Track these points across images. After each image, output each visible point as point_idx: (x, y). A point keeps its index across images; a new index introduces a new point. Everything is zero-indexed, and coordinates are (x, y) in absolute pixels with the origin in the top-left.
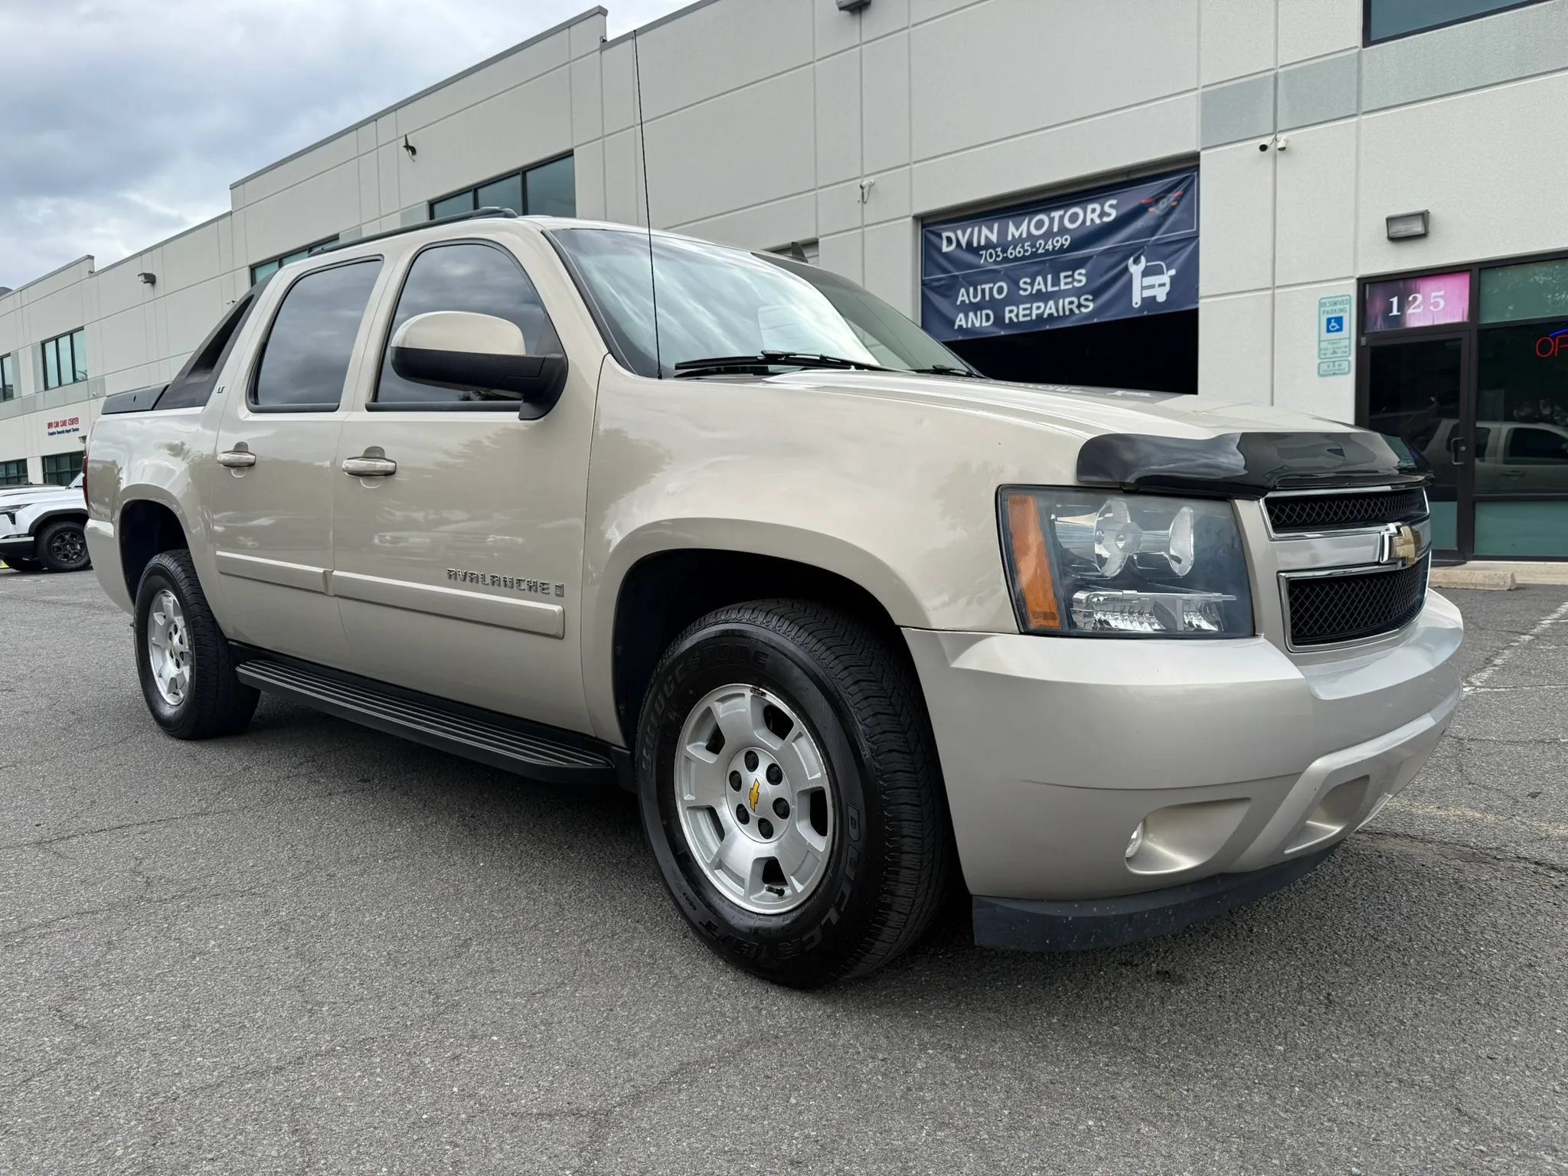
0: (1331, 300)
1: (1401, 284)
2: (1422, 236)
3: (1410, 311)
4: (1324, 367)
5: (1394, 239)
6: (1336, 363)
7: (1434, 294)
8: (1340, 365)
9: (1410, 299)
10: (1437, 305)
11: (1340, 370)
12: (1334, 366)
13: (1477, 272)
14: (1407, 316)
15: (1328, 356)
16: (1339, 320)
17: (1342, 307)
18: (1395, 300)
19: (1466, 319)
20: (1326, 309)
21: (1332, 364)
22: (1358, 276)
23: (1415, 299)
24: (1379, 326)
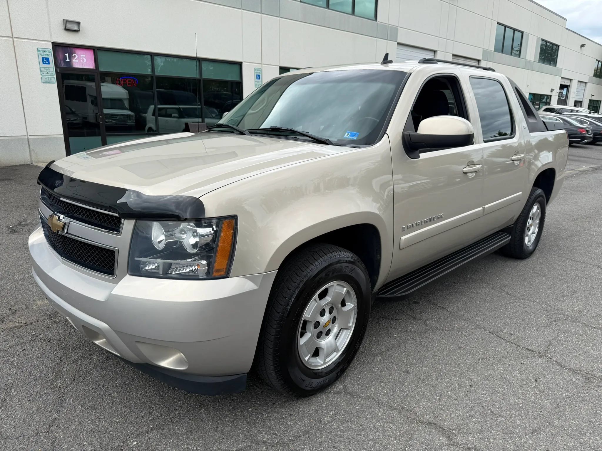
0: (43, 49)
1: (69, 49)
2: (77, 31)
3: (74, 61)
4: (44, 79)
5: (67, 30)
6: (49, 78)
7: (82, 56)
8: (51, 79)
9: (73, 56)
10: (83, 60)
11: (51, 81)
12: (48, 79)
13: (96, 50)
14: (73, 63)
15: (45, 74)
16: (48, 59)
17: (48, 53)
18: (67, 55)
19: (94, 68)
20: (41, 53)
21: (47, 78)
22: (52, 42)
23: (75, 56)
24: (62, 65)
